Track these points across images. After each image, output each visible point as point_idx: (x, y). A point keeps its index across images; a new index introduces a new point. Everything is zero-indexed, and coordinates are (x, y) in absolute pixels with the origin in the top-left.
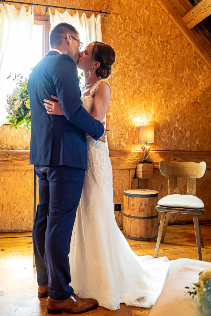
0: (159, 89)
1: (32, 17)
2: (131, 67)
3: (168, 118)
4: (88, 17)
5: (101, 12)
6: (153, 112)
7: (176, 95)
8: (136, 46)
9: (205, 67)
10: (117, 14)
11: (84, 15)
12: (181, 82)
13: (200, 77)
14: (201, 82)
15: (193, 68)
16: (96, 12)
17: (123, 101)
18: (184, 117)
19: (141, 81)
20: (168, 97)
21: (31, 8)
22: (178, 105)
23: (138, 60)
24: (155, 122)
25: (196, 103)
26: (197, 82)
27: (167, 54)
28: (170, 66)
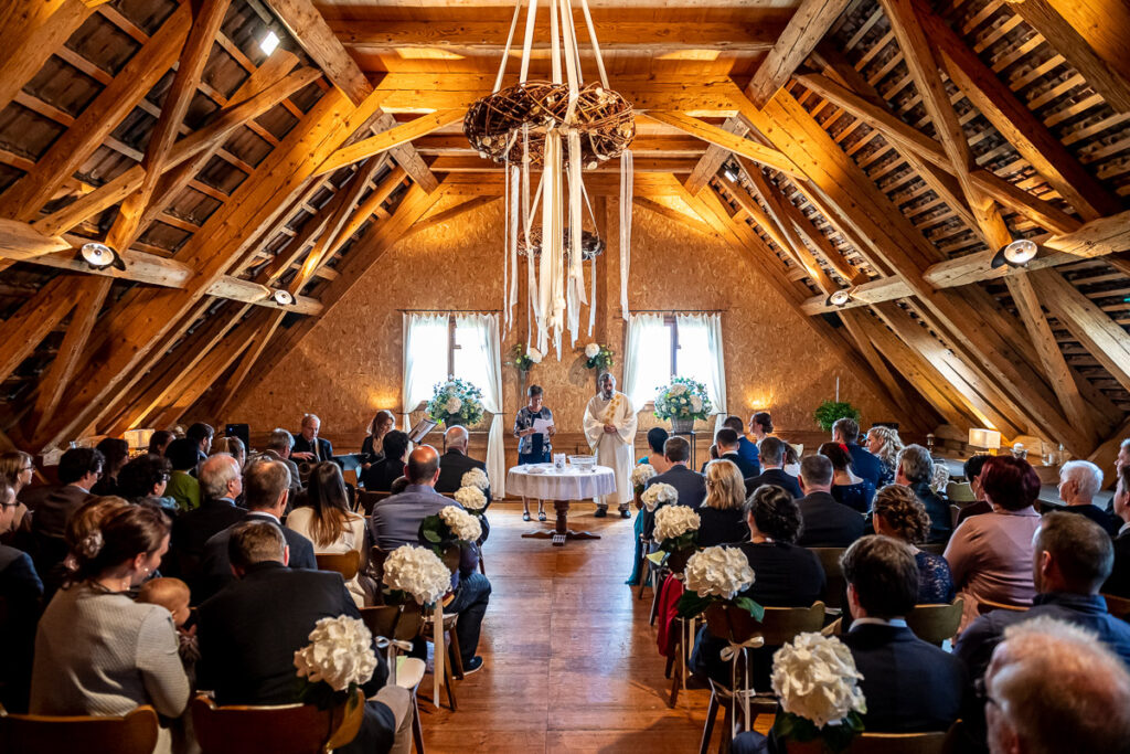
0: (777, 373)
1: (662, 320)
2: (750, 355)
3: (787, 401)
4: (710, 316)
5: (720, 311)
6: (772, 395)
7: (795, 377)
8: (755, 335)
9: (826, 349)
10: (736, 308)
11: (706, 315)
12: (801, 365)
13: (821, 359)
14: (822, 364)
15: (814, 351)
16: (716, 311)
17: (742, 387)
18: (804, 398)
19: (760, 369)
20: (786, 380)
21: (661, 315)
22: (797, 388)
23: (756, 348)
24: (775, 406)
25: (816, 385)
26: (818, 365)
27: (786, 339)
28: (789, 350)
